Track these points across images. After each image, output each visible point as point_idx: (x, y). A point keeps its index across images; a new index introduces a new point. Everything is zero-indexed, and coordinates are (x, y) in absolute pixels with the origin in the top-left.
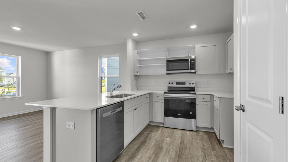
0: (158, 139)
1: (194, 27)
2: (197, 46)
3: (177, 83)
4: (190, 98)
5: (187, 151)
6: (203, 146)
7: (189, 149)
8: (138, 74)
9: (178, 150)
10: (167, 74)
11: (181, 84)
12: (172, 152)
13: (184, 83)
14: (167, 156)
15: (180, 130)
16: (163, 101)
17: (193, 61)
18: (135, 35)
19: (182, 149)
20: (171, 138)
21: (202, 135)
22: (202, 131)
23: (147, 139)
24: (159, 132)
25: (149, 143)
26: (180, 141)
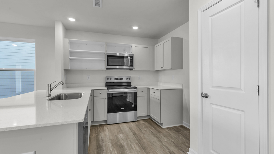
0: (111, 138)
1: (135, 28)
2: (134, 45)
3: (115, 78)
4: (132, 92)
5: (144, 140)
6: (151, 132)
7: (145, 138)
8: (69, 68)
9: (137, 142)
10: (107, 69)
11: (119, 79)
12: (134, 146)
13: (122, 79)
14: (133, 151)
15: (124, 123)
16: (106, 97)
17: (132, 59)
18: (72, 20)
19: (140, 141)
20: (123, 133)
21: (143, 123)
22: (141, 120)
23: (100, 143)
24: (107, 131)
25: (106, 146)
26: (132, 134)
